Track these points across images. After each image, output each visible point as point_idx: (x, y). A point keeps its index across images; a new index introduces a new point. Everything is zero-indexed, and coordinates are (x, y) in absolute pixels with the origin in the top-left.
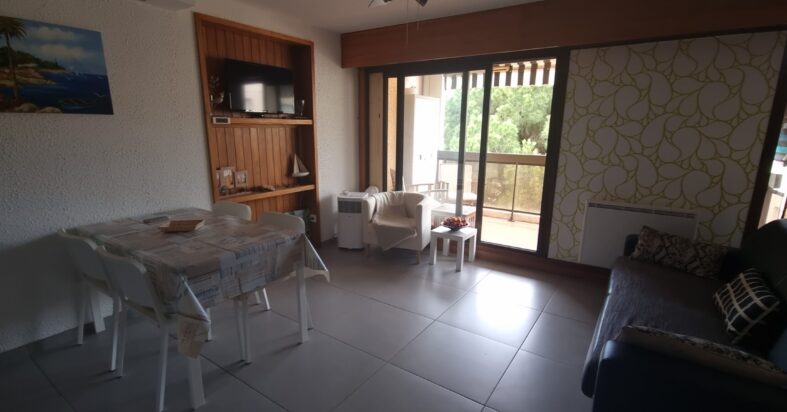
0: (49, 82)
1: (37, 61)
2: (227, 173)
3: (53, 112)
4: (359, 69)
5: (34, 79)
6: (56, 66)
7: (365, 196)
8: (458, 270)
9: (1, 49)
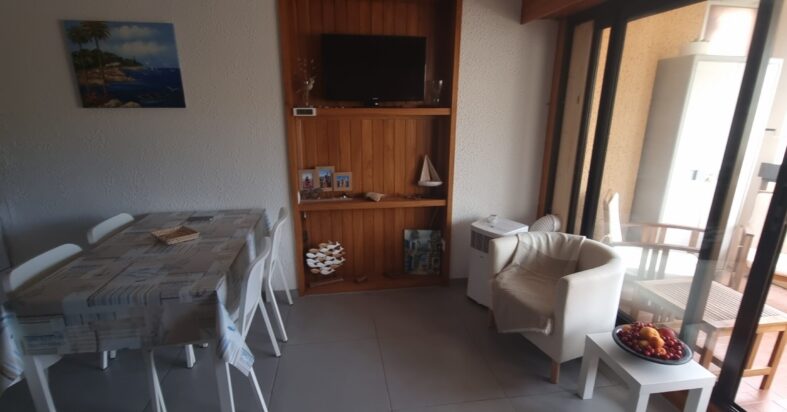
0: (129, 79)
1: (120, 59)
3: (134, 107)
5: (118, 77)
6: (135, 63)
9: (93, 51)
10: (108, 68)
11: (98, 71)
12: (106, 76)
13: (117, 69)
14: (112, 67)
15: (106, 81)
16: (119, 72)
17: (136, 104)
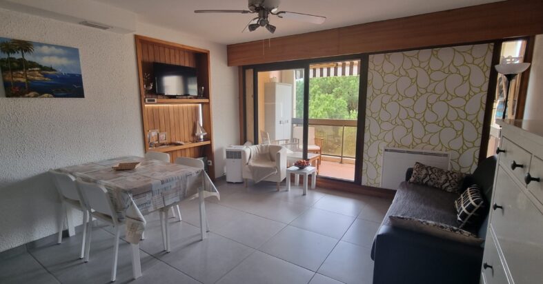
0: (47, 79)
1: (40, 66)
2: (154, 134)
3: (48, 97)
4: (239, 67)
5: (38, 77)
6: (51, 69)
7: (244, 148)
8: (304, 195)
9: (19, 60)
10: (30, 71)
11: (22, 72)
12: (28, 76)
13: (37, 72)
14: (34, 70)
15: (28, 79)
16: (40, 75)
17: (50, 95)
